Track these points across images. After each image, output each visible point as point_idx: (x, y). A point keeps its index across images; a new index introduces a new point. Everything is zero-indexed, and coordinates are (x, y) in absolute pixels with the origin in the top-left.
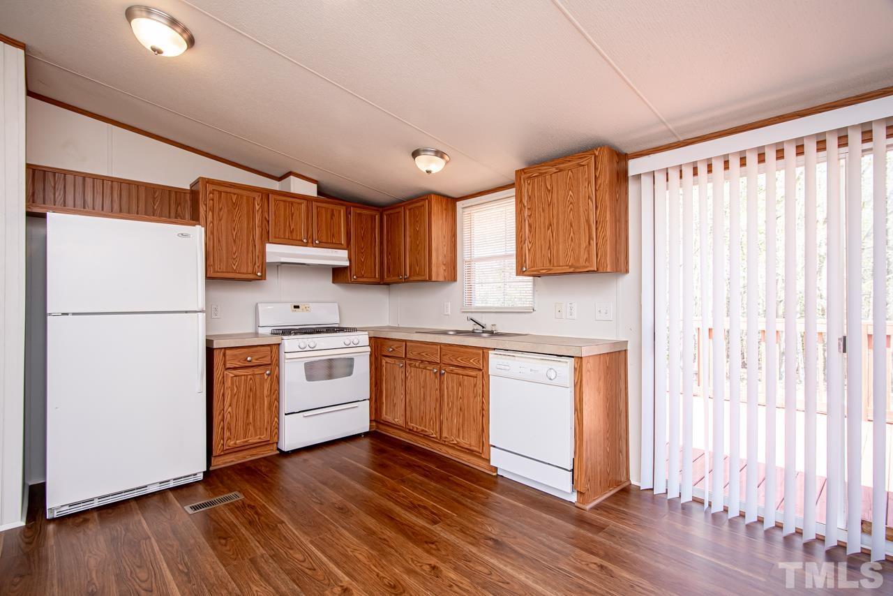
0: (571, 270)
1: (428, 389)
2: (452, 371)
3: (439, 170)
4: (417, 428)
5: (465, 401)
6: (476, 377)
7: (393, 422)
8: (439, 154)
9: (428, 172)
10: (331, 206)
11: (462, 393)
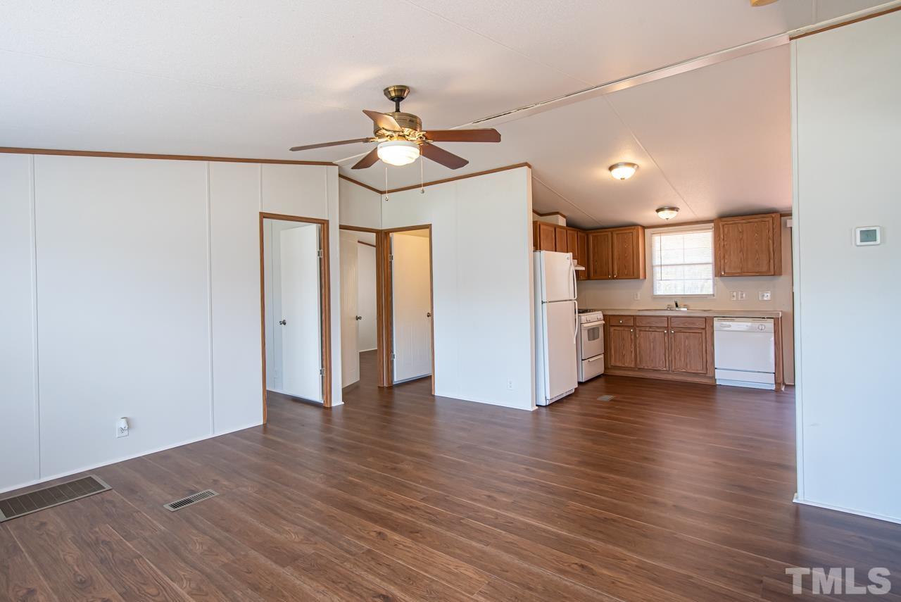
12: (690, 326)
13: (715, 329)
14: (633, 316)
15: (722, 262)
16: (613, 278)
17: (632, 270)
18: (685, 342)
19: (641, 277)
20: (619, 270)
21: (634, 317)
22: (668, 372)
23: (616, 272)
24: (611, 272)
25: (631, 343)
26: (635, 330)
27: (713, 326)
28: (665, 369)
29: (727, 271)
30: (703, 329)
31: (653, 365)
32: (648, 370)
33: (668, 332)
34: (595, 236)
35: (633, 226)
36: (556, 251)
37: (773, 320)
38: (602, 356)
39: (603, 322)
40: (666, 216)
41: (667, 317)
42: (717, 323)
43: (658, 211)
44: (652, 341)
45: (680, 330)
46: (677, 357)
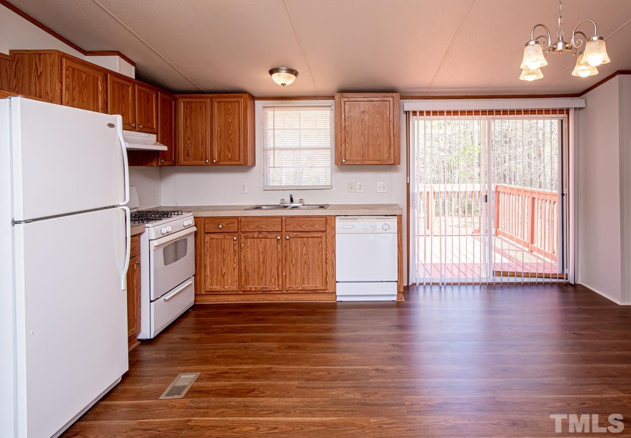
1: (269, 255)
2: (296, 236)
3: (290, 84)
4: (256, 288)
5: (310, 256)
6: (321, 237)
7: (224, 290)
8: (291, 71)
9: (284, 85)
10: (148, 90)
11: (307, 251)
12: (308, 229)
14: (237, 218)
15: (343, 146)
16: (213, 164)
17: (237, 154)
19: (249, 163)
20: (220, 154)
23: (216, 155)
24: (209, 155)
26: (239, 237)
27: (334, 228)
28: (277, 289)
29: (347, 158)
31: (261, 286)
33: (281, 237)
34: (188, 103)
35: (239, 93)
36: (62, 104)
37: (396, 217)
38: (191, 282)
39: (194, 229)
40: (282, 79)
41: (281, 217)
42: (339, 224)
43: (272, 72)
44: (261, 249)
46: (293, 270)
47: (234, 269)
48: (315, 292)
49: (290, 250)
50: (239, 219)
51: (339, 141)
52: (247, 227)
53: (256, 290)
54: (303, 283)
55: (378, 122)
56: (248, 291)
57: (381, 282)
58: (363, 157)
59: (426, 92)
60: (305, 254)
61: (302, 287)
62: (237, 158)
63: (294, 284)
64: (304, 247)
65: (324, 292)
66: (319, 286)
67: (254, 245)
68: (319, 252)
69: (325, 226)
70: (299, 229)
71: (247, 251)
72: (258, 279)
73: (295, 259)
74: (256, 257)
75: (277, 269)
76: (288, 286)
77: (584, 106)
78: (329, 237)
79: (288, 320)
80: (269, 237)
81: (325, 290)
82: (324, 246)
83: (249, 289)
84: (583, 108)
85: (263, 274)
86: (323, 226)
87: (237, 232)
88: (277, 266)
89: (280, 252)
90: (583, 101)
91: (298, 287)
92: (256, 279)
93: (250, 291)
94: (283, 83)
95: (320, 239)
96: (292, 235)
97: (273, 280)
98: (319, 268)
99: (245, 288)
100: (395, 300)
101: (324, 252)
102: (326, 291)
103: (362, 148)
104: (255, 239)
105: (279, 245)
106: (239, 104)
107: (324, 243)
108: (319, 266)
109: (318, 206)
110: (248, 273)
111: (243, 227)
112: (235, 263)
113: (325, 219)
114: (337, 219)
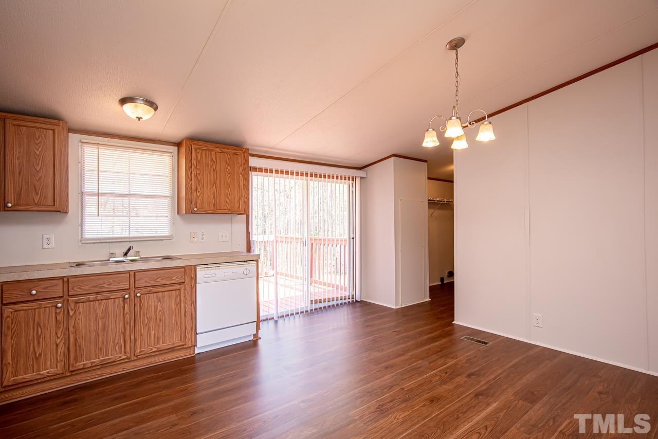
0: (229, 212)
12: (164, 282)
13: (198, 280)
14: (62, 278)
18: (156, 307)
21: (66, 280)
22: (128, 360)
25: (57, 327)
27: (195, 278)
28: (124, 357)
30: (180, 283)
32: (94, 367)
42: (201, 273)
43: (123, 101)
44: (100, 314)
45: (151, 289)
46: (145, 333)
47: (57, 345)
48: (172, 350)
49: (141, 308)
50: (65, 280)
51: (189, 189)
52: (79, 288)
53: (94, 365)
54: (158, 343)
55: (229, 173)
56: (80, 369)
57: (241, 325)
58: (214, 206)
59: (266, 152)
60: (160, 311)
61: (156, 348)
62: (50, 202)
63: (147, 347)
64: (159, 303)
65: (182, 348)
66: (178, 343)
67: (90, 311)
68: (177, 305)
69: (184, 277)
70: (153, 283)
71: (79, 319)
72: (95, 351)
73: (147, 318)
74: (92, 324)
75: (124, 334)
76: (138, 351)
77: (366, 176)
78: (188, 288)
79: (160, 387)
80: (112, 297)
81: (183, 345)
82: (183, 298)
83: (81, 367)
84: (365, 178)
85: (103, 343)
86: (182, 277)
87: (60, 297)
88: (123, 331)
89: (127, 313)
90: (365, 173)
91: (152, 349)
92: (93, 352)
93: (83, 369)
94: (140, 116)
95: (178, 292)
96: (143, 291)
97: (117, 348)
98: (177, 323)
99: (75, 367)
100: (252, 339)
101: (183, 305)
102: (185, 347)
103: (214, 197)
104: (92, 303)
105: (126, 305)
106: (54, 133)
107: (182, 295)
108: (176, 321)
109: (161, 258)
110: (80, 347)
111: (73, 289)
112: (58, 338)
113: (184, 269)
114: (198, 268)
